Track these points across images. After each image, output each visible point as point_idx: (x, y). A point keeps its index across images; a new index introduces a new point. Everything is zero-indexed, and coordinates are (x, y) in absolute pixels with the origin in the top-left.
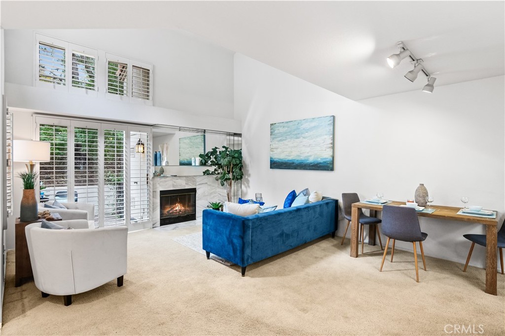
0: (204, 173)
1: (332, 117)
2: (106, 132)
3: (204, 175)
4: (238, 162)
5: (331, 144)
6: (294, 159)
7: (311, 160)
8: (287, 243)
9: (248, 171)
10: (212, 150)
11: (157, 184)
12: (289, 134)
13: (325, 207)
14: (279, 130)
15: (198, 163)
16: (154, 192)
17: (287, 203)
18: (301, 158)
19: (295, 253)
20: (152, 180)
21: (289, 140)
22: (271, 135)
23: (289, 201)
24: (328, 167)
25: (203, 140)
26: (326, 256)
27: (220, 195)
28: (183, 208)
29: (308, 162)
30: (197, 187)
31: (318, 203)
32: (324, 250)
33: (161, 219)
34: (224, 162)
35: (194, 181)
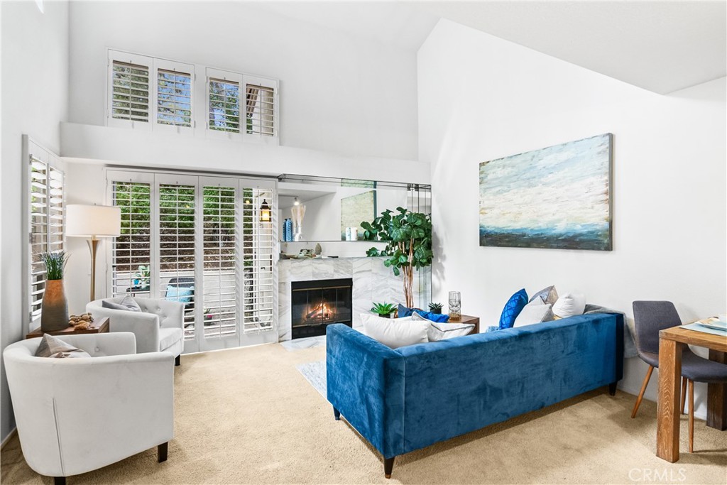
0: (369, 253)
1: (608, 138)
2: (205, 189)
3: (368, 256)
4: (422, 234)
5: (606, 193)
6: (524, 227)
7: (561, 228)
8: (494, 408)
9: (442, 249)
10: (382, 215)
11: (287, 271)
12: (515, 179)
13: (591, 331)
14: (494, 174)
15: (354, 237)
16: (281, 284)
17: (506, 315)
18: (540, 224)
19: (517, 428)
20: (277, 265)
21: (515, 191)
22: (480, 183)
23: (511, 312)
24: (599, 242)
25: (373, 199)
26: (590, 446)
27: (395, 290)
28: (330, 312)
29: (553, 232)
30: (354, 278)
31: (574, 321)
32: (587, 427)
33: (293, 328)
34: (397, 234)
35: (348, 267)
